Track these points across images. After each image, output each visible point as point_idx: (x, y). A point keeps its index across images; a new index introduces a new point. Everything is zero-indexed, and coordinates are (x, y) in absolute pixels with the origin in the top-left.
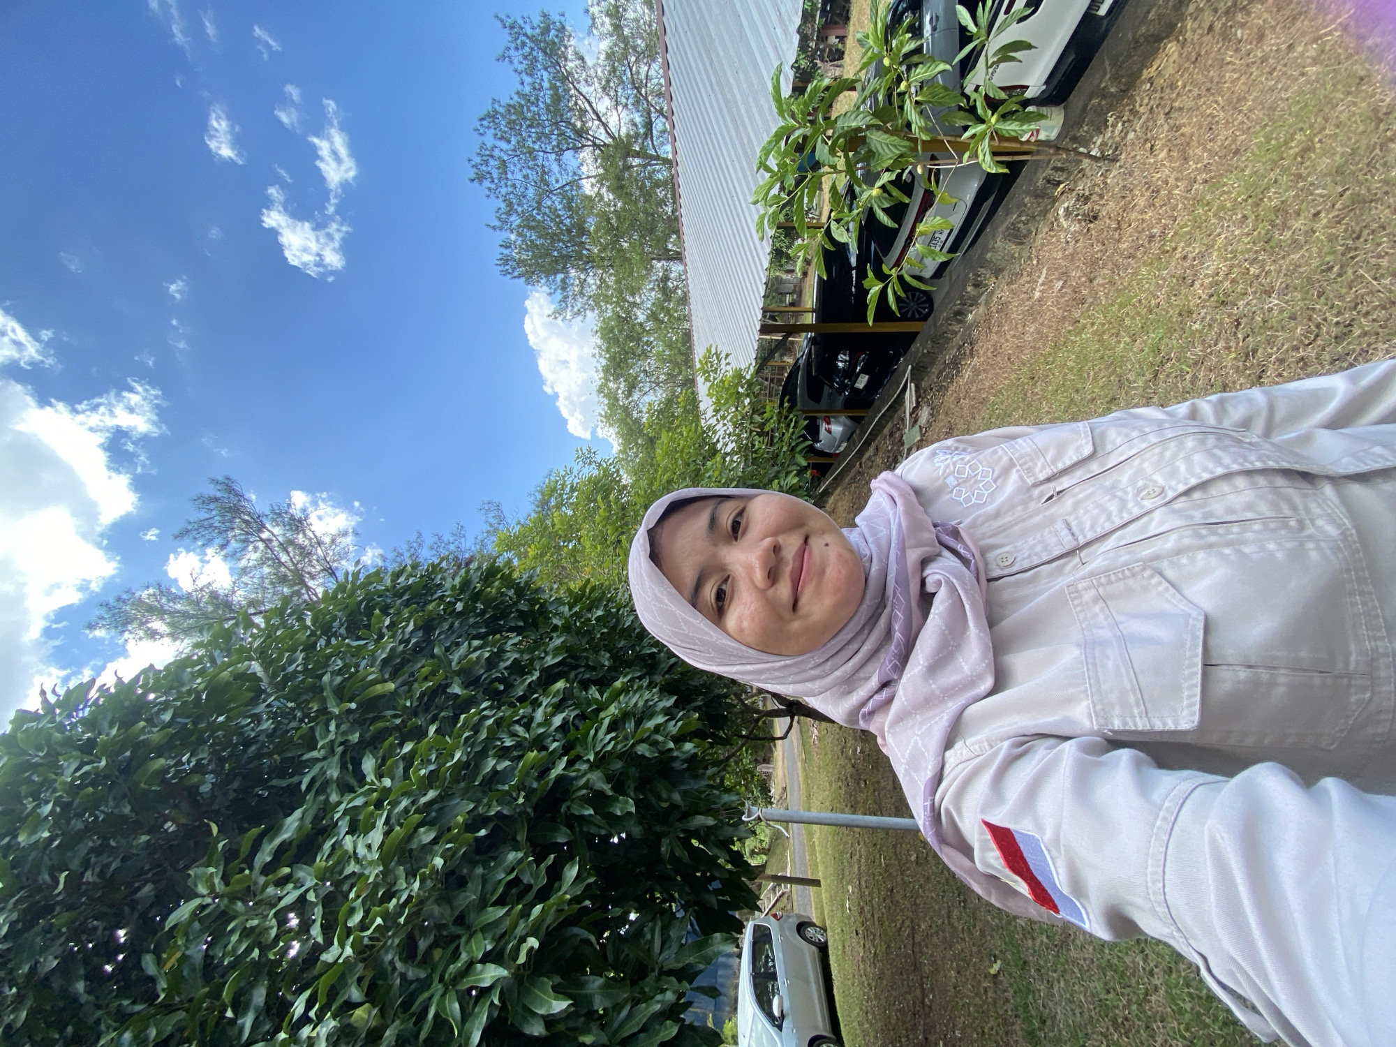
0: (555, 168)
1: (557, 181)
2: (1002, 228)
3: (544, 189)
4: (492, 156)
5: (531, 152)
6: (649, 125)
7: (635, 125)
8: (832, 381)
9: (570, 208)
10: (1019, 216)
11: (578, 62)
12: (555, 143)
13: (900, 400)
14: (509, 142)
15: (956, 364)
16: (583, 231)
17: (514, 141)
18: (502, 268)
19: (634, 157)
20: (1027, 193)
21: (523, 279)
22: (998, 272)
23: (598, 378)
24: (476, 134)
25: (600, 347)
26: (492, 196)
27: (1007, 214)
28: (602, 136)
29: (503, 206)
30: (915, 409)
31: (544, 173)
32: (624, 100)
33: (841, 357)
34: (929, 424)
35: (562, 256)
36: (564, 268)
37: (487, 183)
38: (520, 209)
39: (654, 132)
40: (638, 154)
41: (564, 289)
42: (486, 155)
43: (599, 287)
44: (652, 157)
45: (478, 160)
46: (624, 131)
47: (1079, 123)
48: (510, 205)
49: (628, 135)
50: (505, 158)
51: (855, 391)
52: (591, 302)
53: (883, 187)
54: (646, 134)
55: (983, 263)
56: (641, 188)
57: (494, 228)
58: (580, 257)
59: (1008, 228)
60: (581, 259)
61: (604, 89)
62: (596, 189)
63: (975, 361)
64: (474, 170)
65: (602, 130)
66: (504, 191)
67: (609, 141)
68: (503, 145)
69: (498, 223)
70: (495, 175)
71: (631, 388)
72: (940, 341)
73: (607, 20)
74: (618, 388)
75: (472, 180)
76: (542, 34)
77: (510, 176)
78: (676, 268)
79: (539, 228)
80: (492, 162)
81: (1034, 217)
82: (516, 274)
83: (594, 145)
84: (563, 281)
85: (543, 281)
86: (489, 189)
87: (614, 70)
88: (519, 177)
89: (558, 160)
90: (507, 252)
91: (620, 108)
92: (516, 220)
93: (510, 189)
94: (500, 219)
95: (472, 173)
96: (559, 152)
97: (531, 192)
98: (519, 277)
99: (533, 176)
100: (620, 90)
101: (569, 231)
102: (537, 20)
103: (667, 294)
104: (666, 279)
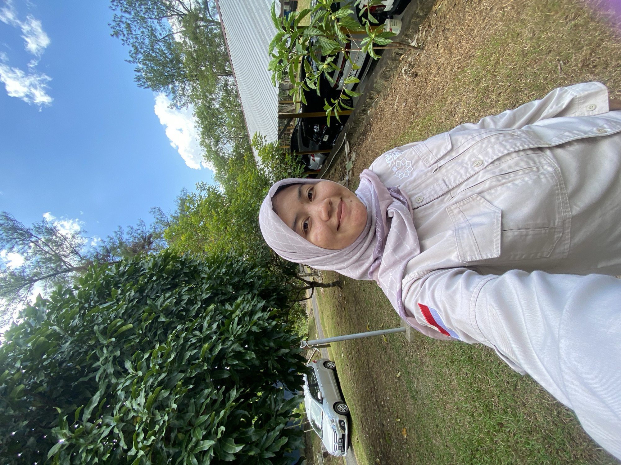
0: (158, 27)
1: (160, 34)
2: (379, 74)
3: (154, 40)
5: (143, 19)
6: (206, 4)
7: (198, 3)
8: (313, 138)
9: (170, 49)
10: (386, 68)
12: (156, 14)
13: (343, 149)
14: (130, 13)
15: (364, 134)
16: (179, 62)
17: (133, 13)
18: (138, 83)
19: (200, 22)
20: (389, 58)
21: (151, 89)
22: (379, 92)
23: (199, 139)
24: (110, 9)
25: (198, 122)
26: (126, 44)
27: (381, 67)
29: (132, 49)
30: (349, 153)
31: (152, 30)
33: (315, 127)
34: (356, 161)
35: (170, 75)
36: (172, 81)
37: (121, 37)
38: (142, 51)
39: (210, 9)
40: (202, 19)
41: (174, 93)
42: (118, 21)
43: (193, 91)
44: (210, 21)
45: (114, 24)
46: (193, 7)
47: (408, 29)
48: (136, 48)
49: (195, 9)
50: (130, 22)
51: (323, 142)
52: (189, 99)
53: (328, 64)
54: (205, 9)
55: (372, 89)
56: (207, 38)
57: (130, 61)
58: (180, 75)
59: (382, 74)
60: (180, 76)
62: (183, 39)
63: (373, 134)
64: (113, 30)
65: (181, 6)
66: (132, 41)
67: (186, 12)
68: (127, 15)
69: (132, 59)
70: (125, 33)
71: (217, 141)
72: (357, 122)
74: (210, 142)
75: (112, 35)
77: (134, 33)
78: (231, 79)
80: (123, 25)
81: (392, 69)
82: (146, 86)
84: (173, 88)
85: (162, 89)
86: (123, 40)
88: (139, 33)
89: (159, 23)
90: (139, 74)
92: (141, 57)
93: (135, 40)
94: (132, 57)
96: (159, 19)
97: (147, 41)
98: (148, 87)
99: (146, 32)
101: (172, 62)
103: (228, 93)
104: (226, 85)
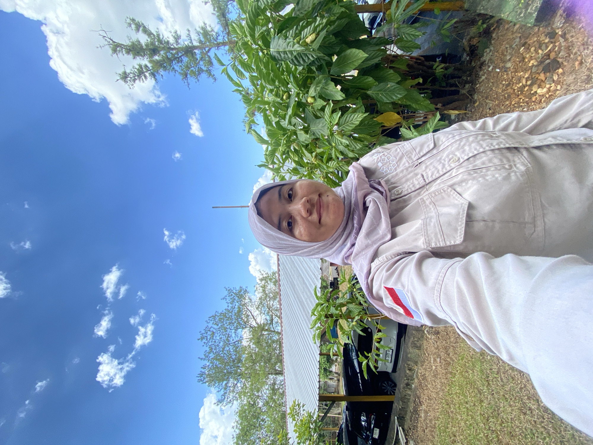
0: (233, 335)
1: (233, 340)
3: (227, 343)
4: (209, 331)
5: (226, 329)
6: (272, 320)
7: (267, 320)
9: (236, 351)
10: (414, 338)
11: (249, 300)
12: (235, 326)
14: (218, 325)
16: (240, 361)
17: (220, 325)
18: (199, 378)
19: (265, 331)
21: (207, 384)
25: (237, 422)
26: (205, 346)
28: (254, 324)
29: (208, 350)
31: (228, 337)
32: (264, 312)
35: (228, 372)
36: (228, 378)
37: (204, 341)
38: (215, 351)
39: (274, 322)
40: (267, 330)
41: (225, 389)
42: (207, 330)
43: (242, 388)
44: (272, 331)
45: (203, 332)
46: (262, 322)
48: (211, 349)
49: (263, 324)
50: (215, 331)
52: (237, 396)
53: (356, 321)
54: (270, 324)
56: (267, 343)
57: (202, 359)
59: (411, 343)
60: (236, 374)
61: (257, 308)
62: (248, 343)
64: (201, 336)
65: (254, 322)
66: (210, 344)
67: (256, 325)
68: (215, 326)
69: (204, 357)
70: (209, 337)
73: (261, 289)
75: (199, 339)
76: (239, 292)
77: (214, 338)
78: (280, 378)
79: (222, 360)
80: (209, 333)
81: (419, 339)
82: (205, 381)
83: (250, 327)
84: (226, 384)
86: (205, 343)
87: (261, 302)
88: (218, 338)
89: (235, 332)
91: (262, 314)
92: (212, 356)
93: (213, 343)
94: (205, 355)
95: (199, 336)
96: (236, 329)
97: (221, 344)
99: (224, 338)
100: (262, 308)
101: (234, 361)
102: (238, 288)
103: (274, 390)
104: (274, 384)
